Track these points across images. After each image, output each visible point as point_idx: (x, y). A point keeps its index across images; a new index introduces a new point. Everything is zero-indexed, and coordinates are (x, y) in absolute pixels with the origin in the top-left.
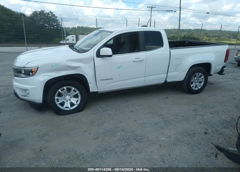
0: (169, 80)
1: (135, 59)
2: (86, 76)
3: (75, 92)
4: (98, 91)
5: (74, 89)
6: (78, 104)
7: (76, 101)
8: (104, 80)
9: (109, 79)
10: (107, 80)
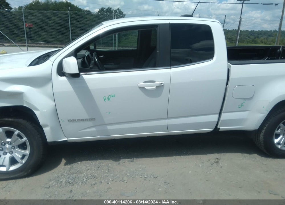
0: (222, 128)
1: (145, 82)
2: (36, 112)
3: (22, 138)
4: (66, 139)
5: (19, 133)
6: (24, 161)
7: (20, 157)
8: (77, 120)
9: (86, 120)
10: (83, 120)
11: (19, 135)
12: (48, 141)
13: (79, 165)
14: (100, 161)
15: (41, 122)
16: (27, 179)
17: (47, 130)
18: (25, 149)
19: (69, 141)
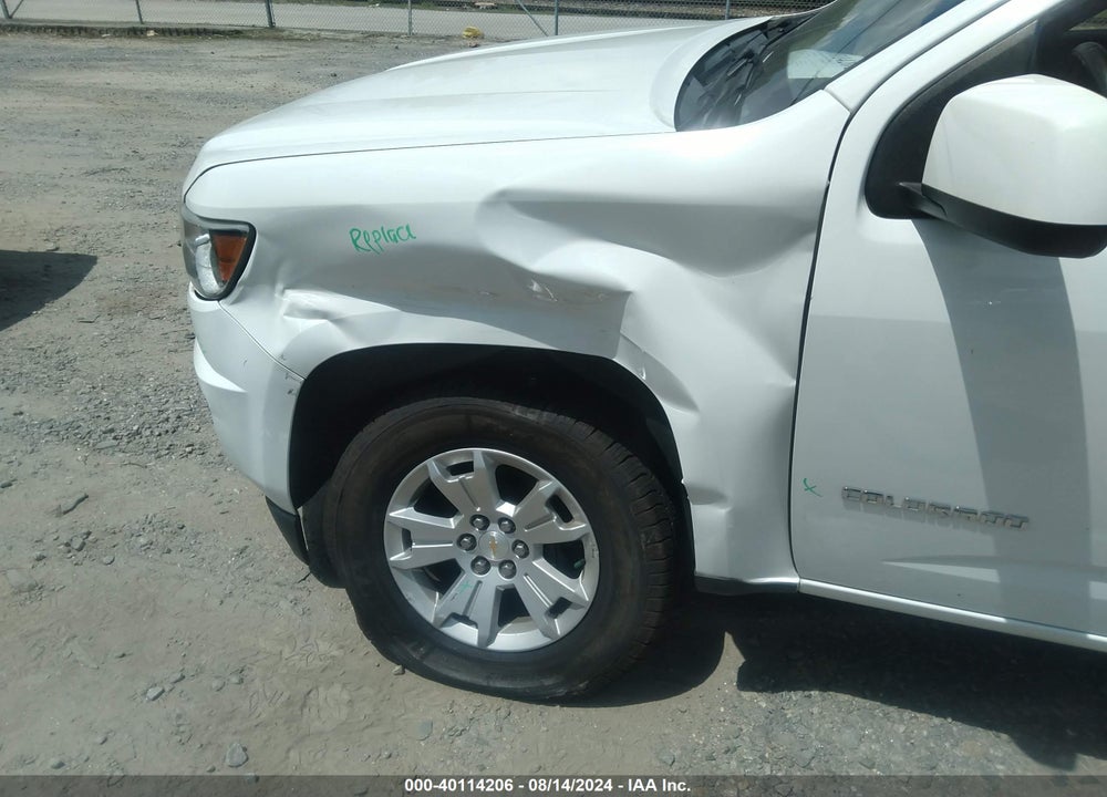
2: (675, 415)
3: (566, 517)
4: (794, 580)
5: (559, 490)
6: (561, 626)
7: (548, 603)
8: (898, 503)
9: (966, 514)
10: (941, 512)
11: (556, 503)
12: (697, 569)
13: (816, 710)
14: (937, 721)
15: (692, 470)
16: (557, 713)
17: (707, 520)
18: (573, 572)
19: (802, 591)
